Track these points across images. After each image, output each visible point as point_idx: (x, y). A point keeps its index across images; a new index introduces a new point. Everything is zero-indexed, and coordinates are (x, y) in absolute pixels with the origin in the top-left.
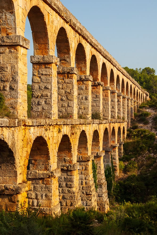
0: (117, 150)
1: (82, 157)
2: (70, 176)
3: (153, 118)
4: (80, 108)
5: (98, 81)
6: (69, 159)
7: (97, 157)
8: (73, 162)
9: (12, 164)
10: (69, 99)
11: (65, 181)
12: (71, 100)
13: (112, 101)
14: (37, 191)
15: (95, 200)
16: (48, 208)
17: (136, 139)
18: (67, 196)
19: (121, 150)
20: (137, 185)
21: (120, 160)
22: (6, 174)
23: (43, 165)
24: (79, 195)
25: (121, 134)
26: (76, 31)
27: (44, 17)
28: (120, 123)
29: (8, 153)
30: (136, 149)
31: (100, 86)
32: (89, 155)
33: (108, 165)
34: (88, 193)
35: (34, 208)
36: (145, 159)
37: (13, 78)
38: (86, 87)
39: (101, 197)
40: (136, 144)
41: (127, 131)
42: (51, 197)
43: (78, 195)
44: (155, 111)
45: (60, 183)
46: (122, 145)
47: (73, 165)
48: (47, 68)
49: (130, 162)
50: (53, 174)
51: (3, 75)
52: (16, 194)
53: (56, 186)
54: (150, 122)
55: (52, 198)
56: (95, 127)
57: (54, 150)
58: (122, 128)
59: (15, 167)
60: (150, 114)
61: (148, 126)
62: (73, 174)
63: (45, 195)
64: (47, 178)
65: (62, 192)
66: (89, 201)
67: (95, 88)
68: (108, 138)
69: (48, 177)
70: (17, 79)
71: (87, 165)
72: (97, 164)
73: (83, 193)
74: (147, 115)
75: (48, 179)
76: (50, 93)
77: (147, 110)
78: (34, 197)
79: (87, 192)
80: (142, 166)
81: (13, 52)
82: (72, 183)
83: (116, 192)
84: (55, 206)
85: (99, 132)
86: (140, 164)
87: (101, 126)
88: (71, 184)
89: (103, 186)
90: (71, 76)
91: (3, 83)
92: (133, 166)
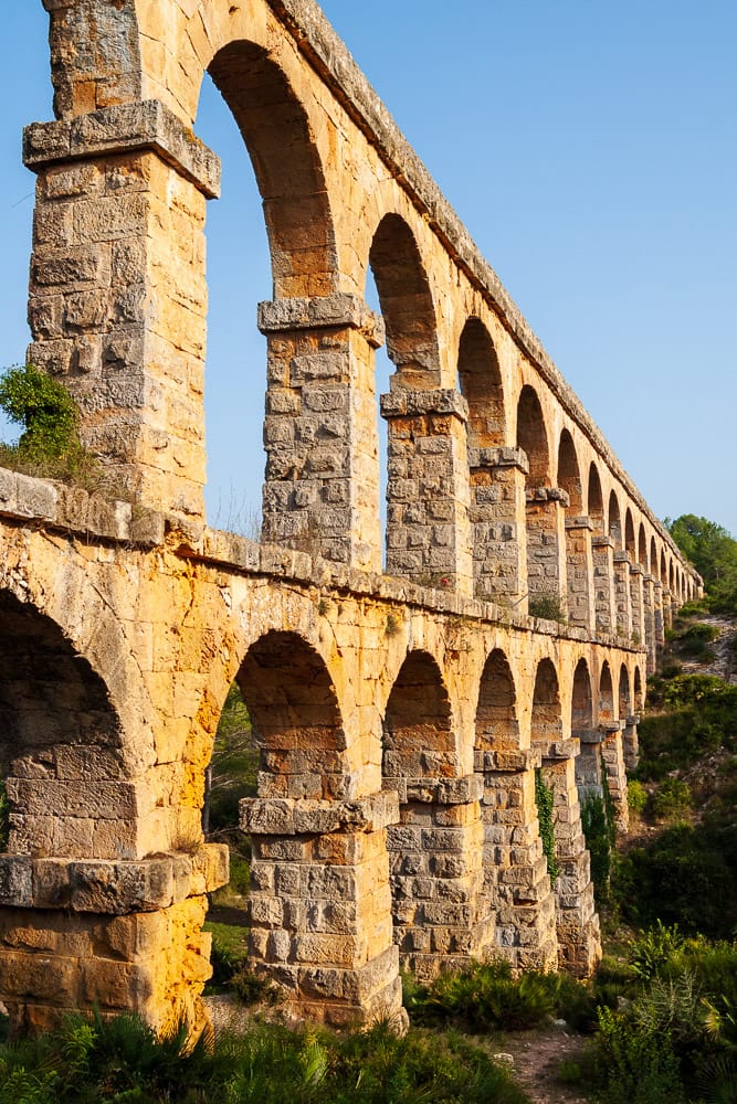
0: (619, 742)
1: (495, 757)
2: (447, 826)
3: (728, 644)
4: (483, 571)
5: (548, 487)
6: (439, 756)
7: (554, 759)
8: (458, 769)
9: (106, 747)
10: (436, 515)
11: (426, 847)
12: (445, 519)
13: (597, 573)
14: (289, 892)
15: (548, 921)
16: (337, 970)
17: (681, 708)
18: (437, 909)
19: (631, 744)
20: (696, 861)
21: (630, 776)
22: (81, 804)
23: (317, 773)
24: (487, 905)
25: (628, 690)
26: (461, 265)
27: (306, 127)
28: (625, 653)
29: (81, 690)
30: (684, 738)
31: (558, 502)
32: (522, 747)
33: (592, 793)
34: (522, 896)
35: (275, 968)
36: (717, 771)
37: (119, 308)
38: (505, 492)
39: (570, 908)
40: (680, 723)
41: (648, 682)
42: (353, 919)
43: (479, 905)
44: (733, 624)
45: (407, 858)
46: (635, 727)
47: (459, 782)
48: (328, 347)
49: (663, 783)
50: (362, 816)
51: (73, 302)
52: (130, 913)
53: (374, 871)
54: (719, 654)
55: (358, 923)
56: (543, 648)
57: (368, 709)
58: (631, 670)
59: (121, 765)
60: (717, 631)
61: (715, 667)
62: (458, 818)
63: (324, 912)
64: (333, 832)
65: (415, 895)
66: (526, 928)
67: (538, 509)
68: (587, 697)
69: (337, 826)
70: (141, 311)
71: (515, 786)
72: (552, 788)
73: (503, 895)
74: (706, 633)
75: (336, 837)
76: (341, 455)
77: (706, 622)
78: (276, 920)
79: (518, 891)
80: (707, 796)
81: (122, 183)
82: (455, 858)
83: (621, 889)
84: (374, 960)
85: (557, 667)
86: (699, 789)
87: (563, 648)
88: (449, 859)
89: (577, 869)
90: (442, 426)
91: (74, 338)
92: (676, 796)
